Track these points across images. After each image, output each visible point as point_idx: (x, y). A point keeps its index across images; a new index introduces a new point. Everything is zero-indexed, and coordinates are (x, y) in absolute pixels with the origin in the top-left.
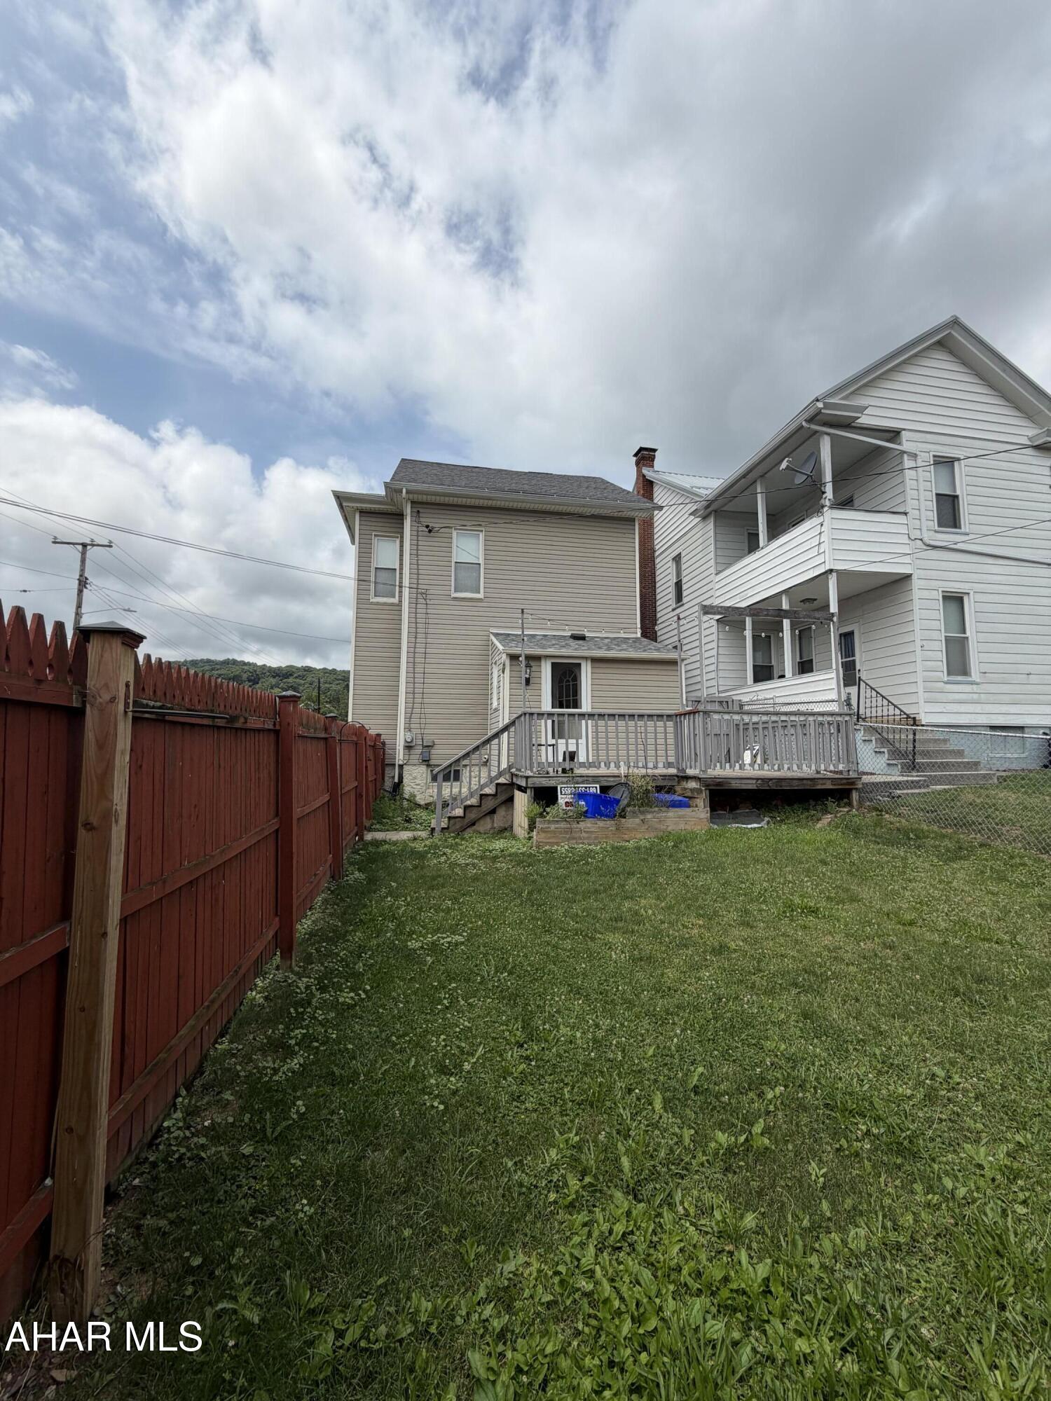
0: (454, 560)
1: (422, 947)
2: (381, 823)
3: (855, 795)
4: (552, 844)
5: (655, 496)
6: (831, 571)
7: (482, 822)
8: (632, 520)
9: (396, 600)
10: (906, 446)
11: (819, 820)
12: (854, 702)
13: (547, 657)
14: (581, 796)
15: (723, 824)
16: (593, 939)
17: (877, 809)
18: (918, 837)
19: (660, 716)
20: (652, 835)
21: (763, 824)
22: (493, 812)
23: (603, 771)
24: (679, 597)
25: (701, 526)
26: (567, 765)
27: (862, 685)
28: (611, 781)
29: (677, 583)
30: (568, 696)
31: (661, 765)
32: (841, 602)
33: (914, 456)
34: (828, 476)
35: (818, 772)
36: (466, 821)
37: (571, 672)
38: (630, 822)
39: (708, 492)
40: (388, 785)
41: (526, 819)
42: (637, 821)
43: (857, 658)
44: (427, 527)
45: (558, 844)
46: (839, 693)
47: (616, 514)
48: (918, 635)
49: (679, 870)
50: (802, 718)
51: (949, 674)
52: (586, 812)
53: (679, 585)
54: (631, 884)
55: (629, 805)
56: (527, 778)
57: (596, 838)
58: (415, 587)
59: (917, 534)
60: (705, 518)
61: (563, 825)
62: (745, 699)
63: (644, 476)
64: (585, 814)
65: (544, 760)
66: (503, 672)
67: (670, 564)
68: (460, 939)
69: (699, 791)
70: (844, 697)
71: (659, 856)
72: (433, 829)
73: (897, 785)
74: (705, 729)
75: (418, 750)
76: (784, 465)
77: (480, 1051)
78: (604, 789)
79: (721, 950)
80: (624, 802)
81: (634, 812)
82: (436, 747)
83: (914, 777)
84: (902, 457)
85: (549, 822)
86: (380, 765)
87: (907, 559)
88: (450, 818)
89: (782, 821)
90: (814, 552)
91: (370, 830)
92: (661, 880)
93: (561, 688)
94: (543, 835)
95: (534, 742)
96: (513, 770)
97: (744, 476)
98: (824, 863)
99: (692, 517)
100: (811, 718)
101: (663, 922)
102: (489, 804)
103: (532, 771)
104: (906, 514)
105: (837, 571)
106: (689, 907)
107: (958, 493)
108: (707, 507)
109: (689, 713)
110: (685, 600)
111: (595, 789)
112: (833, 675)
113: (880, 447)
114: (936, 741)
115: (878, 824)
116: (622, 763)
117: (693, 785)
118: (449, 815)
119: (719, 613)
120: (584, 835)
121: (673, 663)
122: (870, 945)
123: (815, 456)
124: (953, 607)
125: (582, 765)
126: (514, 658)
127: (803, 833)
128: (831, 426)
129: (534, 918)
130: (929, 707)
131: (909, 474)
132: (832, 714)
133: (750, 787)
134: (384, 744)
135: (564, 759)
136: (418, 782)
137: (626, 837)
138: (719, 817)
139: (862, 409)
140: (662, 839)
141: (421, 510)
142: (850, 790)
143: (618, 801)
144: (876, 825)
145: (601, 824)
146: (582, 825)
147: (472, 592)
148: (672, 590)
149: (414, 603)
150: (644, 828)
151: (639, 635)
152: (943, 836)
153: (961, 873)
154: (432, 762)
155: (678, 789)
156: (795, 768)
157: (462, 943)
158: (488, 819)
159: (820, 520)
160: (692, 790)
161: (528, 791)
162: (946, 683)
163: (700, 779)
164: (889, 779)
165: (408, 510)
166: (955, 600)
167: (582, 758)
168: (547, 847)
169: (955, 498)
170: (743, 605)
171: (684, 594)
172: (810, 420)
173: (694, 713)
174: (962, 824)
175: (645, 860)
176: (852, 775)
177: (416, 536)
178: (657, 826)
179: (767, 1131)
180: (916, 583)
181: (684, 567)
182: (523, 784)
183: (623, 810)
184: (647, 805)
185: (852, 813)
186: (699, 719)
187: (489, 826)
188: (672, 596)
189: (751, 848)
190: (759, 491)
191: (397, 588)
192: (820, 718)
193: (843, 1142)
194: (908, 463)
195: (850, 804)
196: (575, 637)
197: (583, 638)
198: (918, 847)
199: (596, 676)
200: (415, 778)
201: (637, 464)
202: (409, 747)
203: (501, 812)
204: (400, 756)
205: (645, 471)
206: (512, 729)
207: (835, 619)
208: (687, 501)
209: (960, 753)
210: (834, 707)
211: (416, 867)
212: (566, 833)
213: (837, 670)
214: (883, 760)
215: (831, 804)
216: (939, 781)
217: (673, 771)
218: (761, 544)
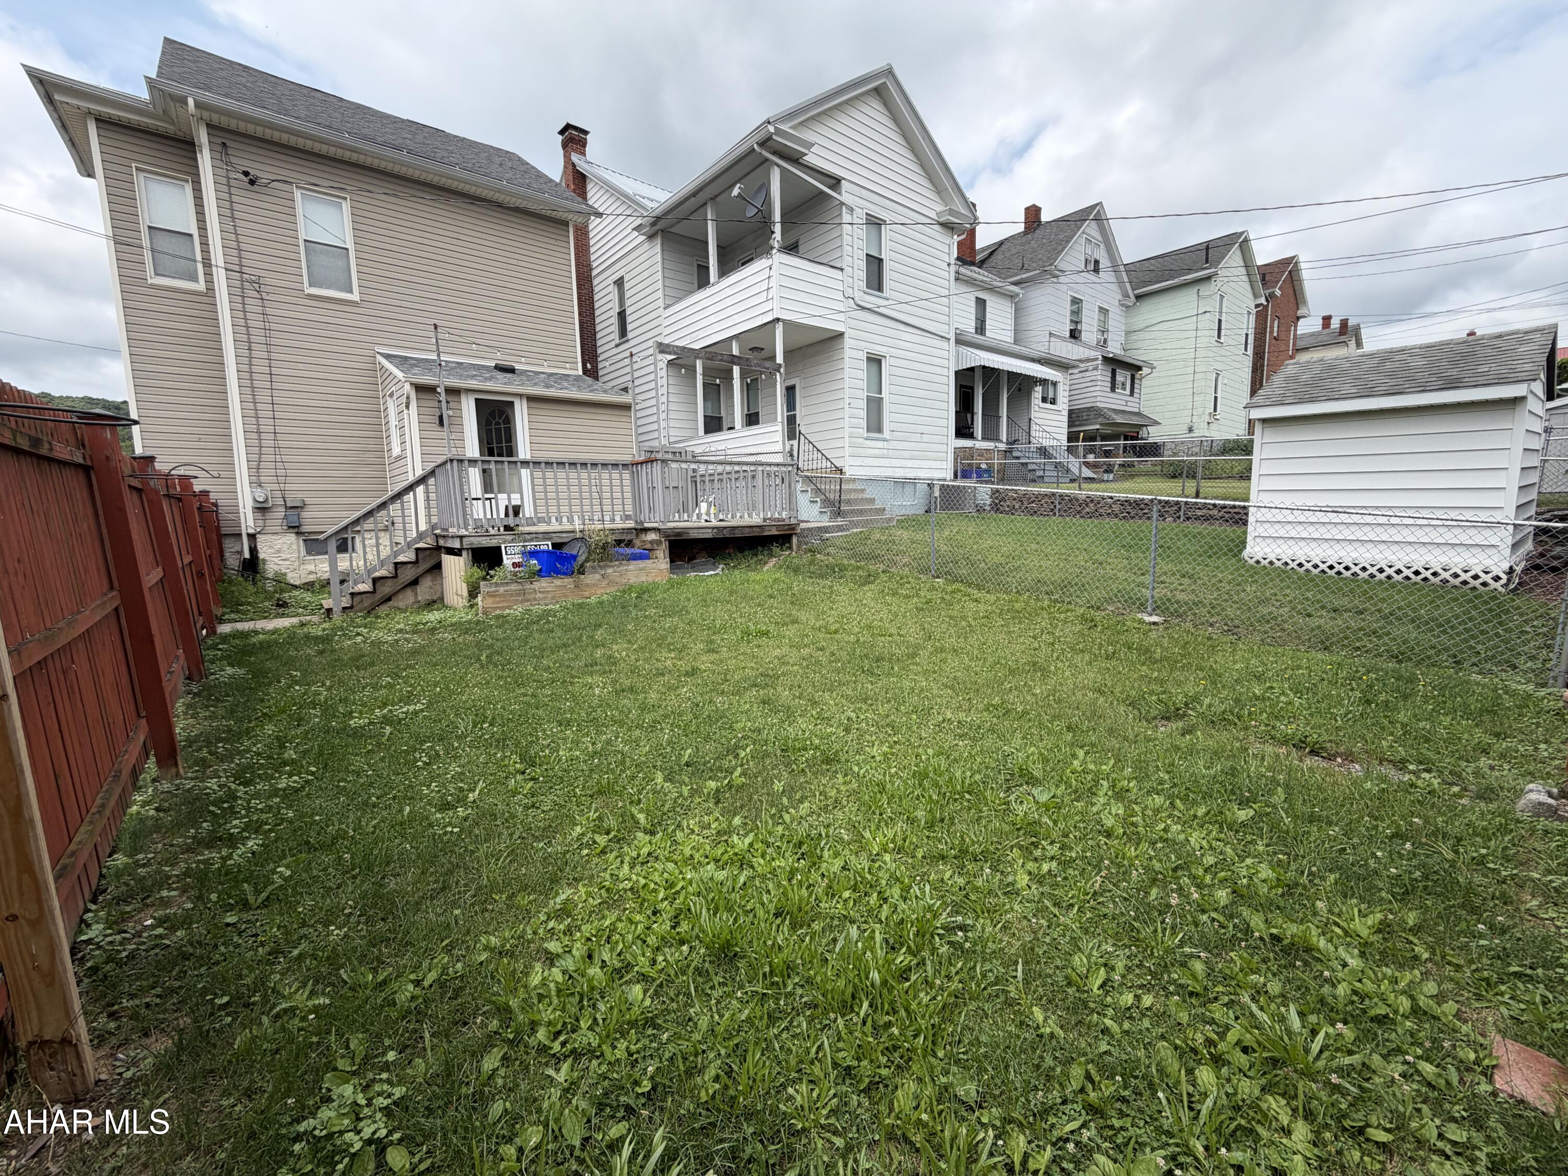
0: (302, 236)
1: (371, 723)
2: (238, 612)
3: (795, 540)
4: (503, 608)
5: (589, 195)
6: (778, 320)
7: (401, 596)
8: (566, 224)
9: (201, 286)
10: (845, 197)
11: (766, 563)
12: (795, 453)
13: (469, 391)
14: (533, 554)
15: (683, 574)
16: (572, 683)
17: (810, 551)
18: (840, 570)
19: (615, 465)
20: (613, 589)
21: (718, 571)
22: (415, 582)
23: (554, 526)
24: (623, 332)
25: (646, 246)
26: (511, 521)
27: (802, 438)
28: (565, 538)
29: (619, 313)
30: (499, 441)
31: (618, 518)
32: (787, 353)
33: (851, 210)
34: (777, 217)
35: (765, 520)
36: (378, 596)
37: (502, 412)
38: (590, 578)
39: (655, 205)
40: (233, 561)
41: (464, 586)
42: (598, 576)
43: (798, 412)
44: (246, 174)
45: (509, 608)
46: (784, 444)
47: (543, 212)
48: (847, 392)
49: (646, 617)
50: (753, 468)
51: (868, 431)
52: (540, 570)
53: (622, 315)
54: (599, 634)
55: (587, 560)
56: (461, 537)
57: (553, 598)
58: (236, 270)
59: (849, 292)
60: (651, 237)
61: (514, 587)
62: (698, 450)
63: (574, 165)
64: (540, 573)
65: (481, 516)
66: (407, 407)
67: (611, 288)
68: (419, 707)
69: (659, 543)
70: (788, 448)
71: (623, 607)
72: (329, 611)
73: (826, 530)
74: (663, 479)
75: (280, 513)
76: (736, 191)
77: (481, 785)
78: (556, 546)
79: (693, 672)
80: (581, 559)
81: (593, 568)
82: (307, 508)
83: (839, 522)
84: (841, 209)
85: (496, 584)
86: (214, 536)
87: (841, 317)
88: (352, 594)
89: (734, 567)
90: (763, 297)
91: (221, 621)
92: (629, 627)
93: (489, 432)
94: (490, 600)
95: (466, 495)
96: (438, 532)
97: (694, 194)
98: (771, 596)
99: (635, 233)
100: (760, 468)
101: (637, 660)
102: (408, 574)
103: (467, 529)
104: (842, 270)
105: (783, 321)
106: (659, 645)
107: (883, 257)
108: (653, 224)
109: (646, 462)
110: (630, 336)
111: (546, 545)
112: (779, 427)
113: (822, 192)
114: (856, 491)
115: (812, 563)
116: (576, 517)
117: (652, 536)
118: (351, 591)
119: (675, 353)
120: (539, 595)
121: (626, 407)
122: (807, 651)
123: (765, 187)
124: (874, 367)
125: (530, 522)
126: (421, 389)
127: (752, 575)
128: (782, 157)
129: (500, 677)
130: (851, 461)
131: (847, 228)
132: (778, 465)
133: (707, 536)
134: (216, 505)
135: (507, 515)
136: (284, 556)
137: (587, 594)
138: (678, 568)
139: (810, 145)
140: (624, 592)
141: (228, 143)
142: (791, 535)
143: (574, 557)
144: (811, 564)
145: (558, 582)
146: (536, 585)
147: (341, 290)
148: (615, 320)
149: (239, 295)
150: (605, 582)
151: (580, 372)
152: (858, 568)
153: (869, 593)
154: (305, 529)
155: (637, 542)
156: (746, 516)
157: (422, 710)
158: (409, 592)
159: (769, 262)
160: (652, 542)
161: (464, 553)
162: (866, 439)
163: (659, 530)
164: (819, 525)
165: (203, 137)
166: (875, 361)
167: (528, 511)
168: (498, 612)
169: (880, 261)
170: (697, 346)
171: (629, 327)
172: (762, 144)
173: (652, 461)
174: (872, 557)
175: (611, 612)
176: (793, 521)
177: (225, 185)
178: (618, 580)
179: (744, 774)
180: (848, 342)
181: (627, 295)
182: (457, 545)
183: (582, 566)
184: (607, 559)
185: (792, 555)
186: (657, 467)
187: (412, 599)
188: (615, 328)
189: (709, 592)
190: (709, 217)
191: (200, 267)
192: (768, 468)
193: (794, 766)
194: (846, 217)
195: (790, 548)
196: (501, 369)
197: (511, 370)
198: (841, 577)
199: (533, 418)
200: (279, 551)
201: (565, 145)
202: (262, 509)
203: (426, 583)
204: (248, 521)
205: (575, 158)
206: (431, 481)
207: (782, 370)
208: (628, 212)
209: (872, 501)
210: (779, 459)
211: (321, 652)
212: (519, 595)
213: (782, 422)
214: (816, 508)
215: (776, 549)
216: (855, 524)
217: (630, 524)
218: (712, 280)
